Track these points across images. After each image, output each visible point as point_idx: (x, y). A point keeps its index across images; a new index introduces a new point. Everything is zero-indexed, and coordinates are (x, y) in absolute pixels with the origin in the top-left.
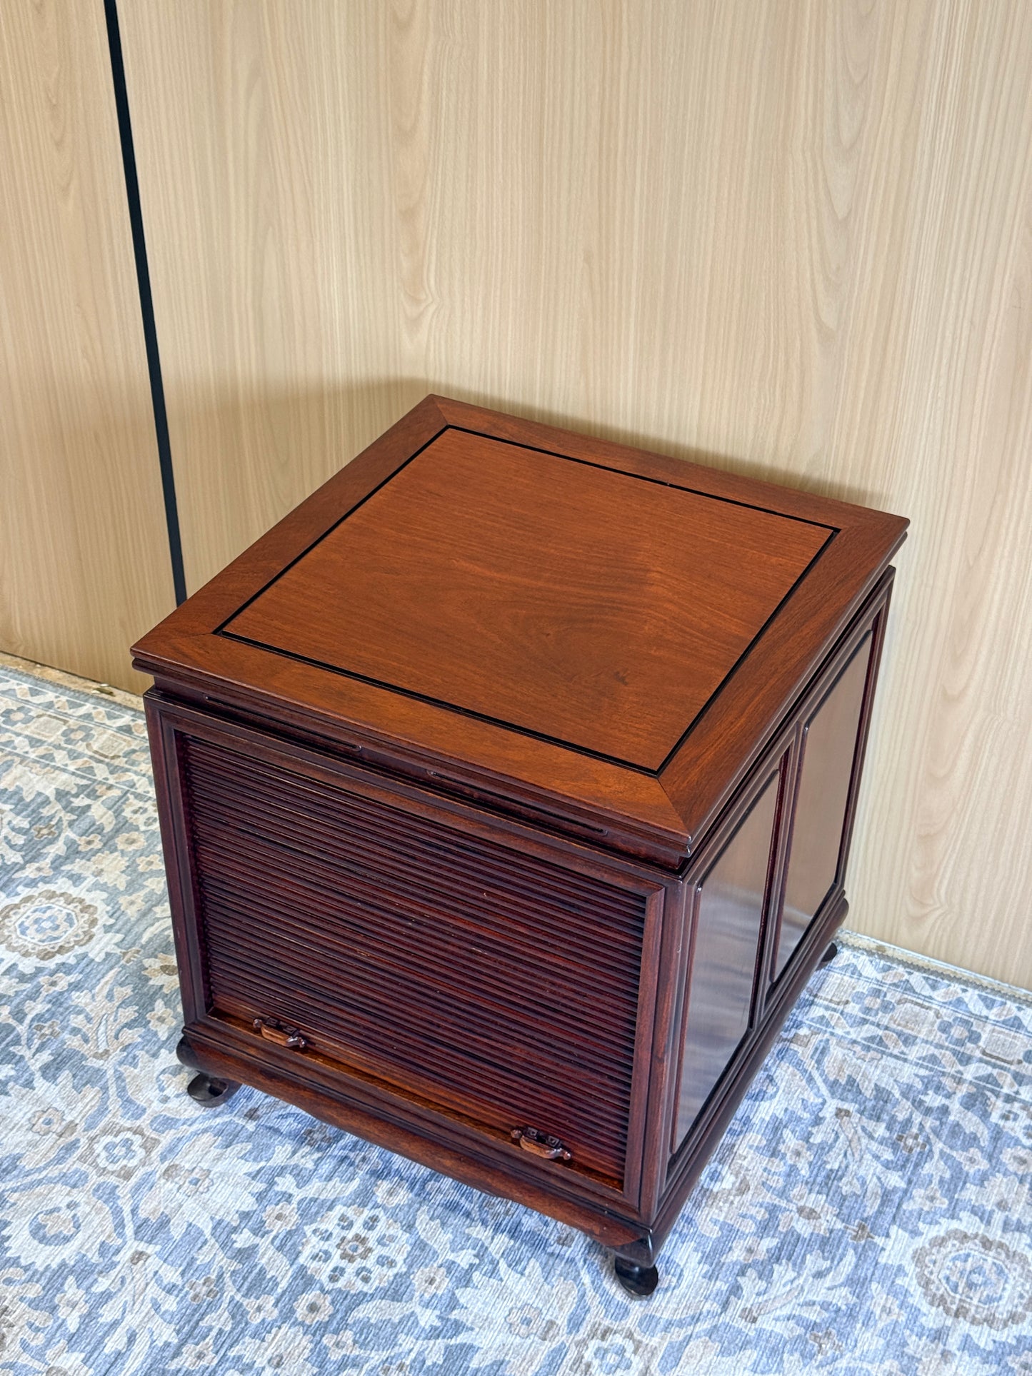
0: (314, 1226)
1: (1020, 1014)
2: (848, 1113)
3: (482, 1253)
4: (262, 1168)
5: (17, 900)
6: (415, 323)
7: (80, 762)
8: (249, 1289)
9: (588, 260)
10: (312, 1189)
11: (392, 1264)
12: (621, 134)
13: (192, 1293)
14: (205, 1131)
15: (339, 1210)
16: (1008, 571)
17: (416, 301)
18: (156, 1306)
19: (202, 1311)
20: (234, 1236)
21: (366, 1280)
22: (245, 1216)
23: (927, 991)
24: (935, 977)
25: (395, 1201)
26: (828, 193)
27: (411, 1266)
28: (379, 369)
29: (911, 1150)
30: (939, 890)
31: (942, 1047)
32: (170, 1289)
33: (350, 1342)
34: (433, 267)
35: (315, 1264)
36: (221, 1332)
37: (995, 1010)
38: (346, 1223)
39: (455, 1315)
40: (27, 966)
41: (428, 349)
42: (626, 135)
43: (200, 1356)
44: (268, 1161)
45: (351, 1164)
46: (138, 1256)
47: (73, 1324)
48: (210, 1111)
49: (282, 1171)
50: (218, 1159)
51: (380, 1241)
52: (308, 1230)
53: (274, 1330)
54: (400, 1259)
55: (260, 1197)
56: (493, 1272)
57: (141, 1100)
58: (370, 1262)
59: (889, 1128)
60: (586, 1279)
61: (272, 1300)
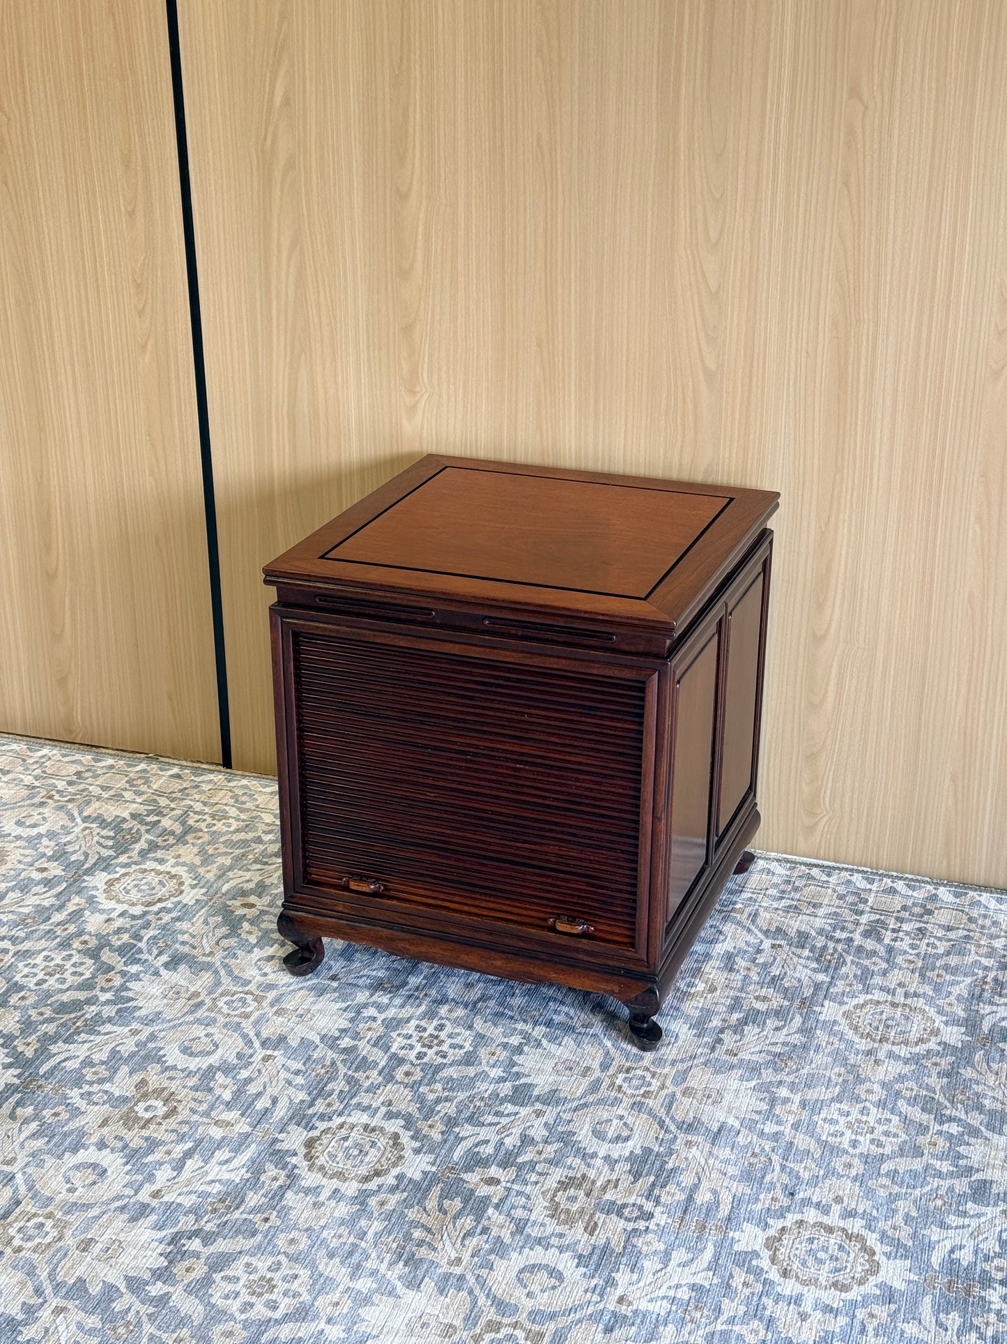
0: (398, 1032)
1: (895, 885)
2: (780, 946)
3: (527, 1037)
4: (349, 1006)
5: (117, 876)
6: (412, 409)
7: (145, 797)
8: (356, 1068)
9: (539, 345)
10: (391, 1012)
11: (461, 1047)
12: (559, 252)
13: (314, 1074)
14: (301, 989)
15: (413, 1023)
16: (849, 531)
17: (412, 392)
18: (289, 1083)
19: (324, 1082)
20: (338, 1042)
21: (444, 1057)
22: (344, 1031)
23: (824, 878)
24: (828, 871)
25: (455, 1015)
26: (704, 276)
27: (476, 1047)
28: (385, 449)
29: (830, 961)
30: (824, 800)
31: (841, 907)
32: (297, 1073)
33: (440, 1089)
34: (426, 367)
35: (403, 1052)
36: (341, 1091)
37: (875, 884)
38: (421, 1029)
39: (515, 1069)
40: (137, 910)
41: (422, 428)
42: (563, 253)
44: (353, 1000)
45: (417, 998)
46: (266, 1059)
47: (227, 1096)
48: (301, 978)
49: (365, 1006)
50: (314, 1003)
51: (450, 1036)
52: (393, 1034)
53: (382, 1088)
54: (467, 1045)
55: (352, 1020)
56: (538, 1046)
57: (246, 976)
58: (445, 1047)
59: (811, 951)
60: (609, 1044)
61: (376, 1073)
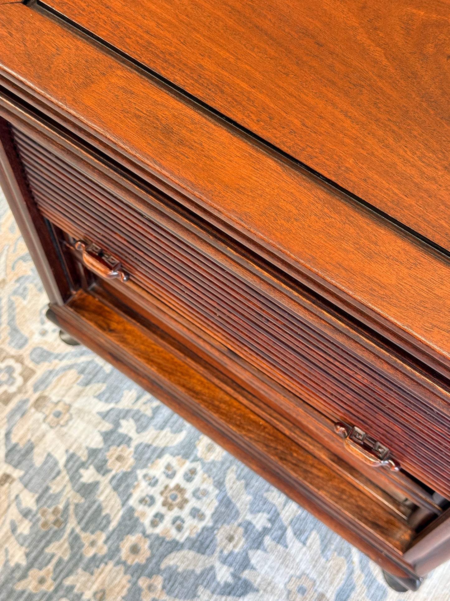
0: (144, 471)
3: (274, 518)
4: (112, 409)
8: (87, 524)
10: (147, 437)
11: (202, 517)
13: (43, 520)
15: (167, 458)
18: (14, 529)
19: (48, 538)
20: (82, 471)
21: (179, 529)
22: (93, 453)
25: (212, 457)
27: (216, 522)
32: (26, 514)
33: (160, 587)
35: (140, 508)
36: (60, 561)
38: (170, 473)
39: (246, 574)
43: (42, 581)
44: (117, 403)
49: (126, 414)
50: (79, 395)
51: (195, 494)
52: (140, 473)
53: (102, 566)
54: (208, 513)
55: (106, 436)
56: (280, 539)
57: (25, 332)
58: (185, 513)
61: (104, 537)
